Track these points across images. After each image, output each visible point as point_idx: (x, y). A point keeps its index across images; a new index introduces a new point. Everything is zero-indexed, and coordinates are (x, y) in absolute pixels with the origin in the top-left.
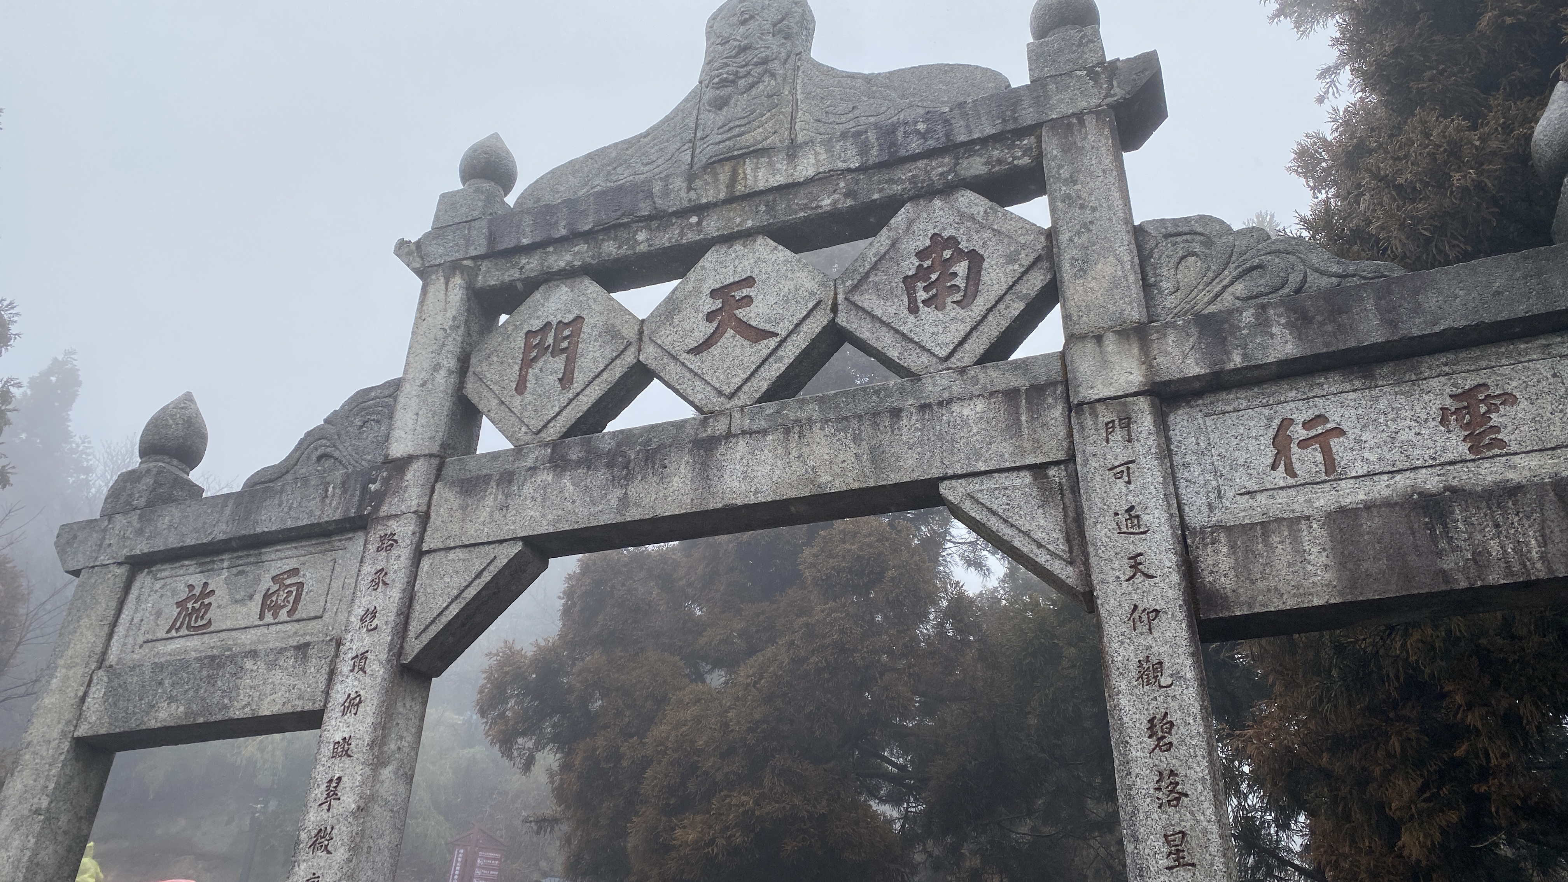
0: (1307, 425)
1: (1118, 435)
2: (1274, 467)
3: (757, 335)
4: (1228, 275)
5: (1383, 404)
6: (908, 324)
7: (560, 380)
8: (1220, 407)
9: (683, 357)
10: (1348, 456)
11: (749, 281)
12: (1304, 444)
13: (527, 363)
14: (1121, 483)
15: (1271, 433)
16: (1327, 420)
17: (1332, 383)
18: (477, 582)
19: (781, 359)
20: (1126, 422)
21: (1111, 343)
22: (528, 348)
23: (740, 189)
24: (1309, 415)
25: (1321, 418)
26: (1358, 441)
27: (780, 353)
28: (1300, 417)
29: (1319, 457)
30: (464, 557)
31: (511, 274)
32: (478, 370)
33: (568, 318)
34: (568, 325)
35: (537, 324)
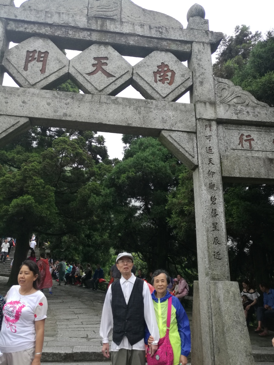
0: (247, 136)
1: (208, 129)
2: (239, 144)
3: (109, 75)
4: (233, 96)
5: (262, 136)
6: (154, 85)
7: (41, 70)
8: (229, 127)
9: (85, 75)
10: (254, 146)
11: (106, 58)
12: (246, 140)
13: (27, 61)
14: (208, 141)
15: (239, 136)
16: (251, 136)
17: (253, 128)
18: (12, 127)
19: (116, 84)
20: (210, 126)
21: (208, 104)
22: (27, 56)
23: (104, 29)
24: (247, 134)
25: (249, 136)
26: (256, 143)
27: (116, 82)
28: (246, 134)
29: (249, 145)
30: (8, 118)
31: (21, 29)
32: (8, 58)
33: (43, 51)
34: (43, 53)
35: (31, 49)
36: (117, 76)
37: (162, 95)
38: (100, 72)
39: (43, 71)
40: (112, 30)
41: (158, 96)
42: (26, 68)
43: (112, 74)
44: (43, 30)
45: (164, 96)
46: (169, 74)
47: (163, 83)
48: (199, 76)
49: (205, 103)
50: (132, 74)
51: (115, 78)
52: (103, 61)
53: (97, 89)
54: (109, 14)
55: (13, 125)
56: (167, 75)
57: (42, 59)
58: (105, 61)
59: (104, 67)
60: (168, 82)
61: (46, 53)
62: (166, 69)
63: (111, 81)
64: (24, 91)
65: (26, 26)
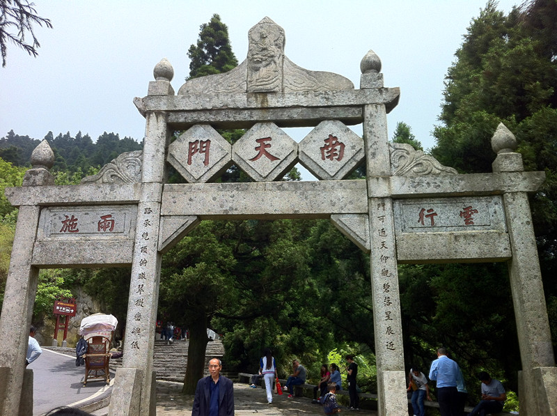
0: (428, 211)
1: (381, 208)
2: (419, 221)
3: (273, 158)
4: (413, 164)
5: (447, 208)
6: (321, 163)
7: (204, 162)
8: (407, 203)
9: (248, 161)
10: (437, 221)
11: (269, 139)
12: (427, 216)
13: (191, 154)
14: (381, 222)
15: (419, 212)
16: (433, 210)
17: (436, 201)
18: (182, 227)
19: (280, 168)
20: (384, 205)
21: (381, 179)
22: (190, 149)
23: (265, 105)
24: (429, 208)
25: (432, 210)
26: (440, 217)
27: (280, 165)
28: (427, 209)
29: (430, 220)
30: (177, 219)
31: (182, 120)
32: (172, 153)
33: (204, 140)
34: (205, 142)
35: (193, 140)
36: (282, 158)
37: (330, 173)
38: (263, 156)
39: (206, 162)
40: (273, 106)
41: (326, 175)
42: (189, 162)
43: (276, 156)
44: (203, 118)
45: (332, 175)
46: (338, 147)
47: (332, 159)
48: (371, 146)
49: (378, 179)
50: (298, 153)
51: (280, 161)
52: (266, 143)
53: (261, 176)
54: (268, 87)
55: (183, 225)
56: (336, 150)
57: (204, 149)
58: (268, 142)
59: (267, 149)
60: (337, 157)
61: (208, 141)
62: (334, 142)
63: (276, 165)
64: (190, 187)
65: (186, 115)
